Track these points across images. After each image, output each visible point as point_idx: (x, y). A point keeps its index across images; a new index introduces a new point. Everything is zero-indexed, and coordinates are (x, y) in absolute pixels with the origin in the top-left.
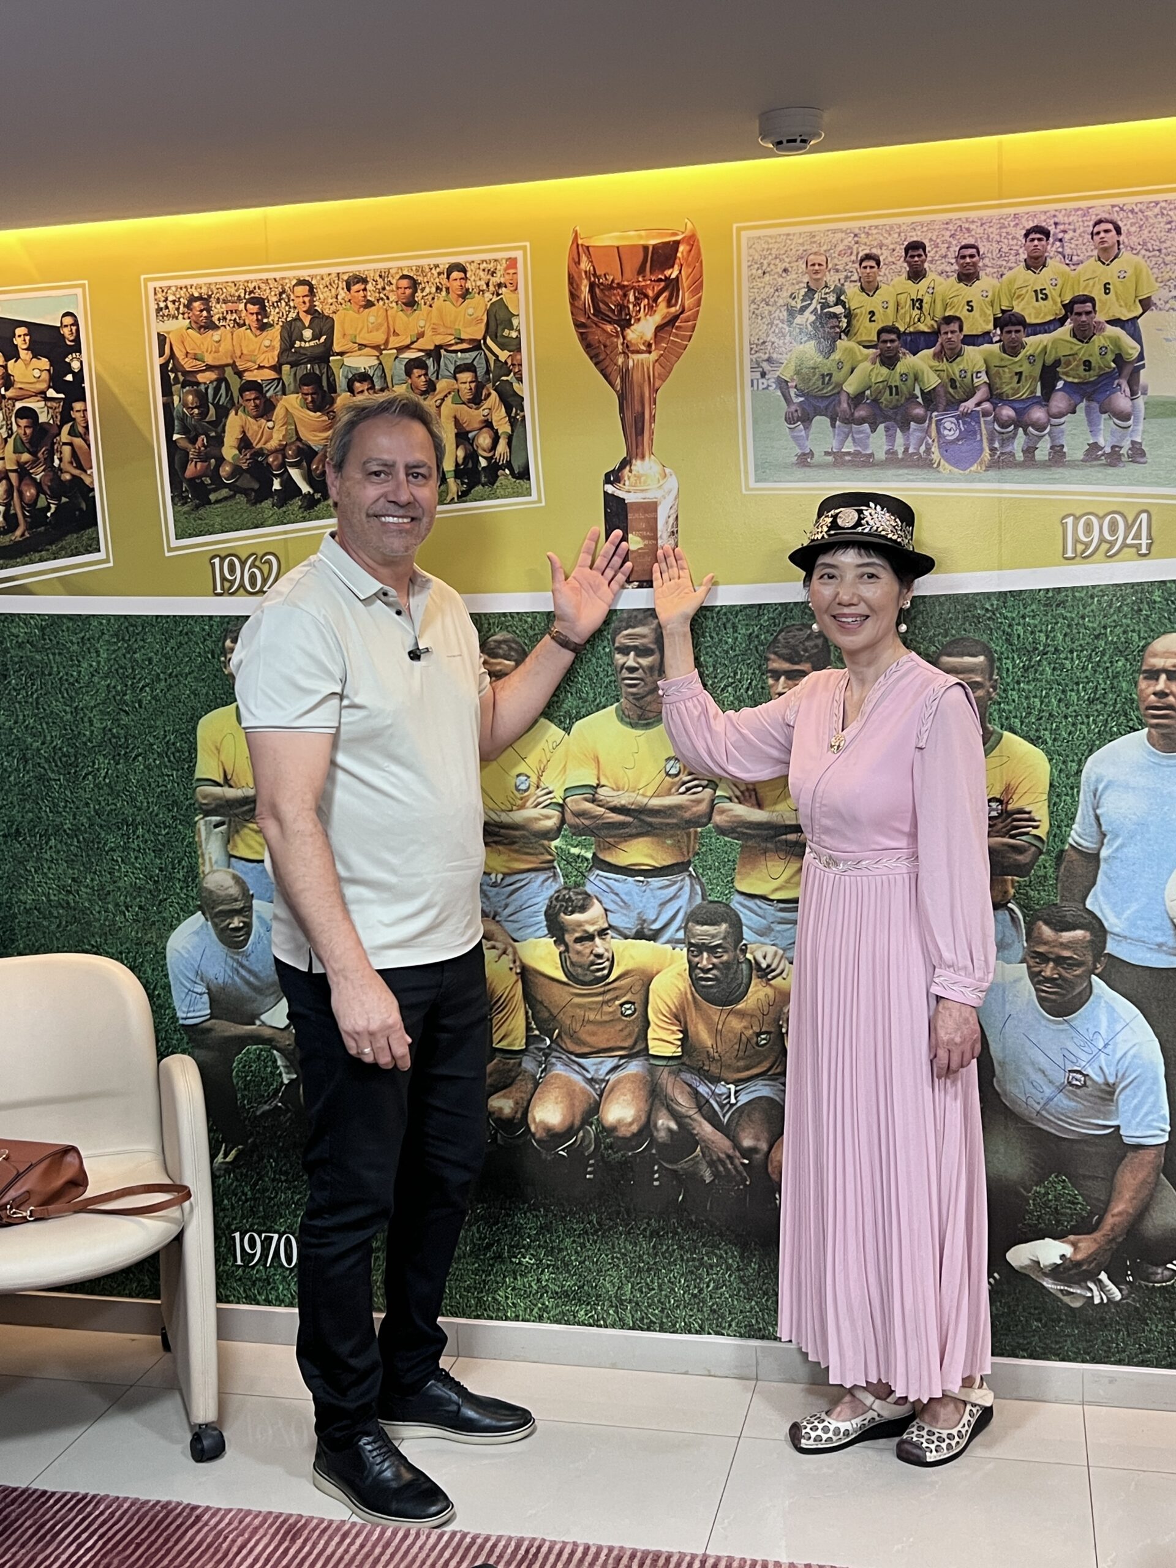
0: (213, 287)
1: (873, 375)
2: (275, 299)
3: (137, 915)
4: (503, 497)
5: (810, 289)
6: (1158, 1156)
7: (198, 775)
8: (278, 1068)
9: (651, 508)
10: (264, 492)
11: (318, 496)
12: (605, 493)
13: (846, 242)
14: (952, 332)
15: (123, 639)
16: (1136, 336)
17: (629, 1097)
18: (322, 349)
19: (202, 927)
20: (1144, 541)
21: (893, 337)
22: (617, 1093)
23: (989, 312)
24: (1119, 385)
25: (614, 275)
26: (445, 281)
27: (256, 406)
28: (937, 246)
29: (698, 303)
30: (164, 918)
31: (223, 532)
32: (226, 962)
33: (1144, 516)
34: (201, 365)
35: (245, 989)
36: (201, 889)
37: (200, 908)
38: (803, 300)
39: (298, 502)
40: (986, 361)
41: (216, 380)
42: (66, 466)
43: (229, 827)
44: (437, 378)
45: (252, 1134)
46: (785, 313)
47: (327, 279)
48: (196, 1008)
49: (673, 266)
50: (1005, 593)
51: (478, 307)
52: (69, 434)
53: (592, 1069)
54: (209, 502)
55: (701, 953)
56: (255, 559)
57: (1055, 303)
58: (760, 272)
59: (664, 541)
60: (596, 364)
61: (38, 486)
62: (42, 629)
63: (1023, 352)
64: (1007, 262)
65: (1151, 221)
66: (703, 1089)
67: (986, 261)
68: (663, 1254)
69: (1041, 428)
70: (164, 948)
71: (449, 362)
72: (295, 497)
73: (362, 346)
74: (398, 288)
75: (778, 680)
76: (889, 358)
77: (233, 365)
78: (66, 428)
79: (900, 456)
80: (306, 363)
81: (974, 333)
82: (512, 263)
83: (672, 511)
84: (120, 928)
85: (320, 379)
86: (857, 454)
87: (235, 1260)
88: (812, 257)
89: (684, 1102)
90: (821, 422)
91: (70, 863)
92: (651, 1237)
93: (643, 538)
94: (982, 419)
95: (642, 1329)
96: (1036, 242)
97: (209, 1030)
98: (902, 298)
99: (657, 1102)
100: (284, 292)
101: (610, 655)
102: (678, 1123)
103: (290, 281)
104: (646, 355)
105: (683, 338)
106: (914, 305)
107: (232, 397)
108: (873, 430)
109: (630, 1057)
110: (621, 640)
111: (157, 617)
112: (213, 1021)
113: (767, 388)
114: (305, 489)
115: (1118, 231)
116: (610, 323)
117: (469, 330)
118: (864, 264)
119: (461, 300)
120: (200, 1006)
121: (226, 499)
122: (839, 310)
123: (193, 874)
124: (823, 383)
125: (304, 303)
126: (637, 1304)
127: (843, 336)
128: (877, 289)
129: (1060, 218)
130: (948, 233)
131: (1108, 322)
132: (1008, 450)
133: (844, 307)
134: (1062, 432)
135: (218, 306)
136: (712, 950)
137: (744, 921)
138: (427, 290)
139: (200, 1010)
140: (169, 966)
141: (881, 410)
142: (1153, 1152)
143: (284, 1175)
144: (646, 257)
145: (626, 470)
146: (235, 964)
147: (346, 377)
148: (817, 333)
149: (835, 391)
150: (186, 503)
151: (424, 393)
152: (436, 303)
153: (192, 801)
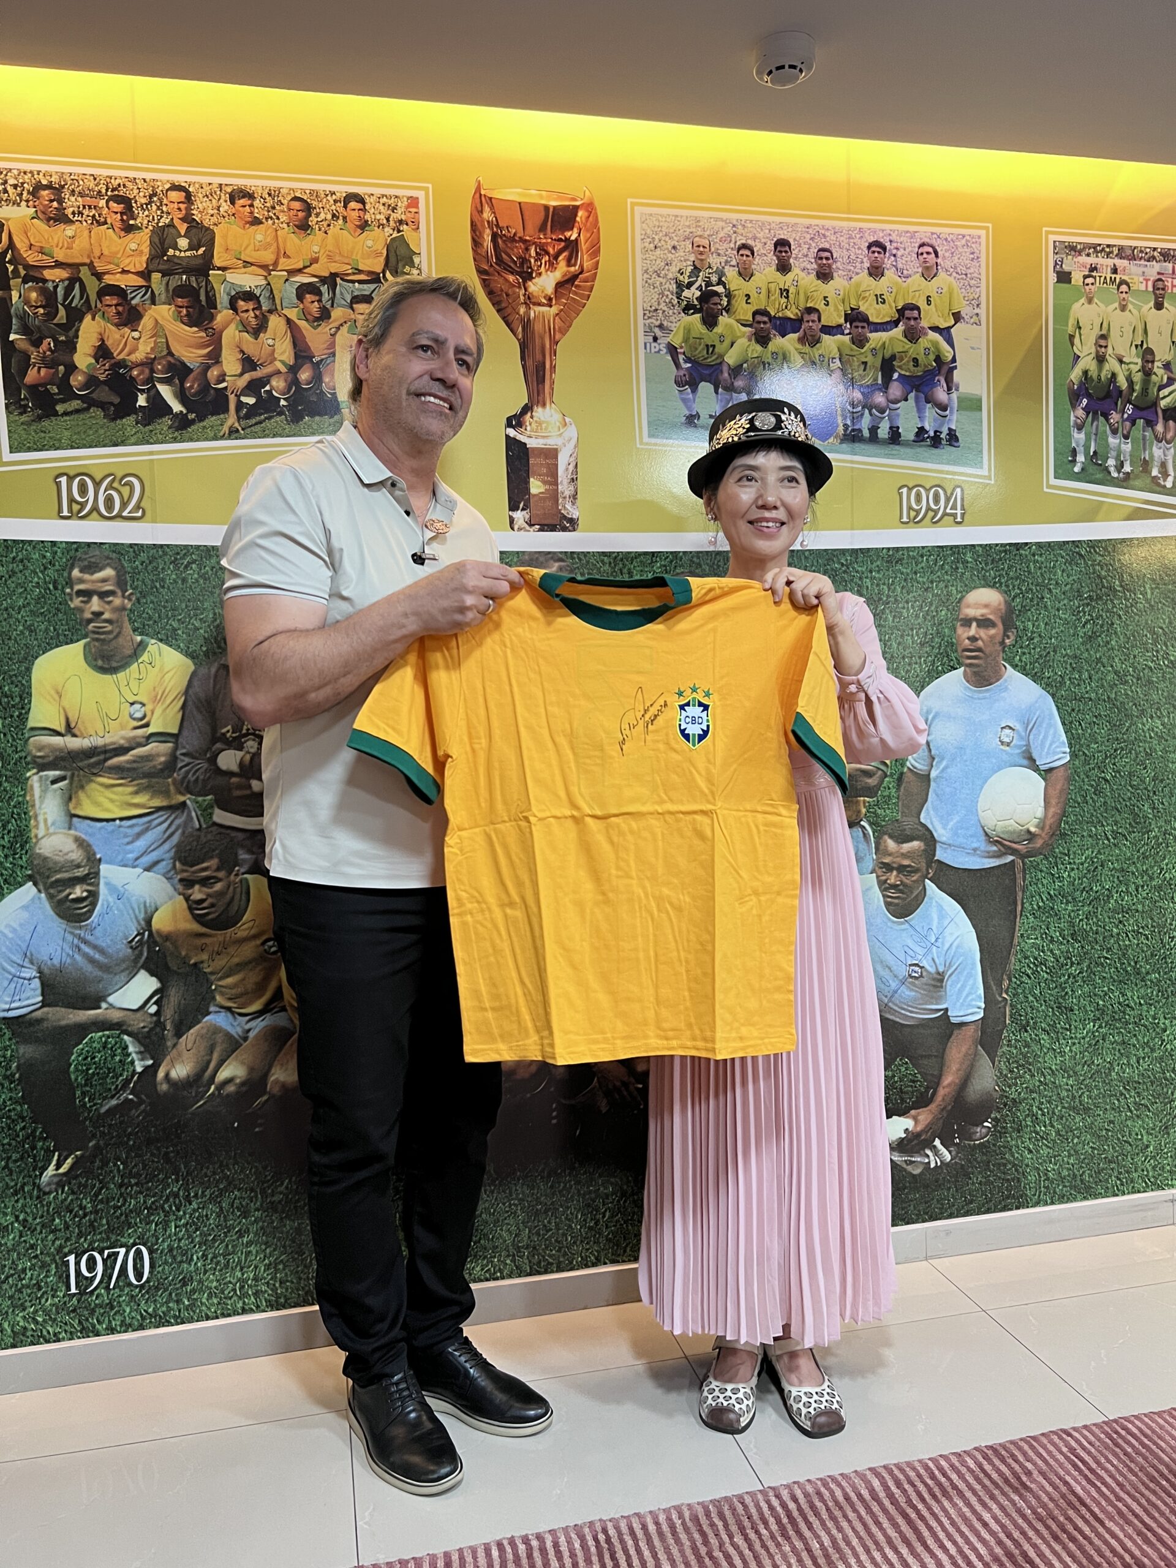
0: (67, 177)
1: (748, 351)
2: (144, 201)
5: (695, 267)
6: (976, 1031)
7: (31, 723)
8: (129, 1055)
9: (551, 454)
10: (126, 408)
11: (192, 416)
12: (507, 437)
13: (726, 230)
14: (813, 321)
16: (950, 342)
18: (201, 261)
19: (33, 900)
20: (959, 512)
21: (766, 319)
23: (841, 308)
24: (938, 381)
25: (516, 229)
26: (342, 210)
27: (118, 313)
28: (800, 246)
29: (596, 267)
31: (72, 448)
32: (64, 939)
33: (958, 490)
34: (50, 261)
35: (89, 968)
36: (33, 857)
37: (30, 878)
38: (690, 277)
39: (167, 421)
40: (839, 350)
41: (68, 279)
43: (71, 783)
44: (332, 306)
45: (94, 1136)
46: (674, 286)
47: (207, 189)
48: (23, 996)
49: (572, 229)
50: (857, 550)
51: (376, 241)
54: (56, 414)
56: (113, 481)
57: (891, 307)
58: (652, 246)
59: (564, 488)
60: (498, 311)
63: (868, 345)
65: (960, 250)
67: (839, 264)
68: (560, 1192)
69: (882, 411)
71: (345, 291)
72: (162, 416)
73: (247, 264)
74: (290, 209)
76: (763, 337)
77: (91, 266)
80: (183, 273)
81: (830, 324)
82: (413, 202)
83: (572, 459)
85: (197, 292)
87: (68, 1288)
88: (697, 239)
90: (705, 388)
92: (549, 1176)
93: (544, 482)
95: (539, 1273)
96: (876, 254)
97: (39, 1021)
98: (772, 286)
100: (154, 194)
103: (163, 184)
104: (547, 309)
105: (582, 296)
106: (782, 294)
107: (88, 300)
112: (45, 1009)
114: (177, 407)
115: (937, 256)
116: (512, 273)
117: (369, 262)
118: (741, 252)
119: (359, 231)
120: (29, 993)
121: (77, 411)
122: (720, 289)
123: (22, 839)
124: (707, 353)
125: (179, 209)
126: (534, 1248)
128: (752, 275)
129: (894, 237)
130: (808, 236)
131: (930, 328)
132: (857, 427)
133: (725, 287)
134: (898, 415)
135: (73, 199)
138: (322, 216)
139: (28, 998)
142: (973, 1027)
143: (134, 1177)
144: (547, 216)
145: (528, 416)
146: (76, 941)
147: (228, 294)
148: (701, 308)
149: (718, 361)
150: (25, 412)
151: (317, 319)
152: (332, 231)
153: (23, 754)
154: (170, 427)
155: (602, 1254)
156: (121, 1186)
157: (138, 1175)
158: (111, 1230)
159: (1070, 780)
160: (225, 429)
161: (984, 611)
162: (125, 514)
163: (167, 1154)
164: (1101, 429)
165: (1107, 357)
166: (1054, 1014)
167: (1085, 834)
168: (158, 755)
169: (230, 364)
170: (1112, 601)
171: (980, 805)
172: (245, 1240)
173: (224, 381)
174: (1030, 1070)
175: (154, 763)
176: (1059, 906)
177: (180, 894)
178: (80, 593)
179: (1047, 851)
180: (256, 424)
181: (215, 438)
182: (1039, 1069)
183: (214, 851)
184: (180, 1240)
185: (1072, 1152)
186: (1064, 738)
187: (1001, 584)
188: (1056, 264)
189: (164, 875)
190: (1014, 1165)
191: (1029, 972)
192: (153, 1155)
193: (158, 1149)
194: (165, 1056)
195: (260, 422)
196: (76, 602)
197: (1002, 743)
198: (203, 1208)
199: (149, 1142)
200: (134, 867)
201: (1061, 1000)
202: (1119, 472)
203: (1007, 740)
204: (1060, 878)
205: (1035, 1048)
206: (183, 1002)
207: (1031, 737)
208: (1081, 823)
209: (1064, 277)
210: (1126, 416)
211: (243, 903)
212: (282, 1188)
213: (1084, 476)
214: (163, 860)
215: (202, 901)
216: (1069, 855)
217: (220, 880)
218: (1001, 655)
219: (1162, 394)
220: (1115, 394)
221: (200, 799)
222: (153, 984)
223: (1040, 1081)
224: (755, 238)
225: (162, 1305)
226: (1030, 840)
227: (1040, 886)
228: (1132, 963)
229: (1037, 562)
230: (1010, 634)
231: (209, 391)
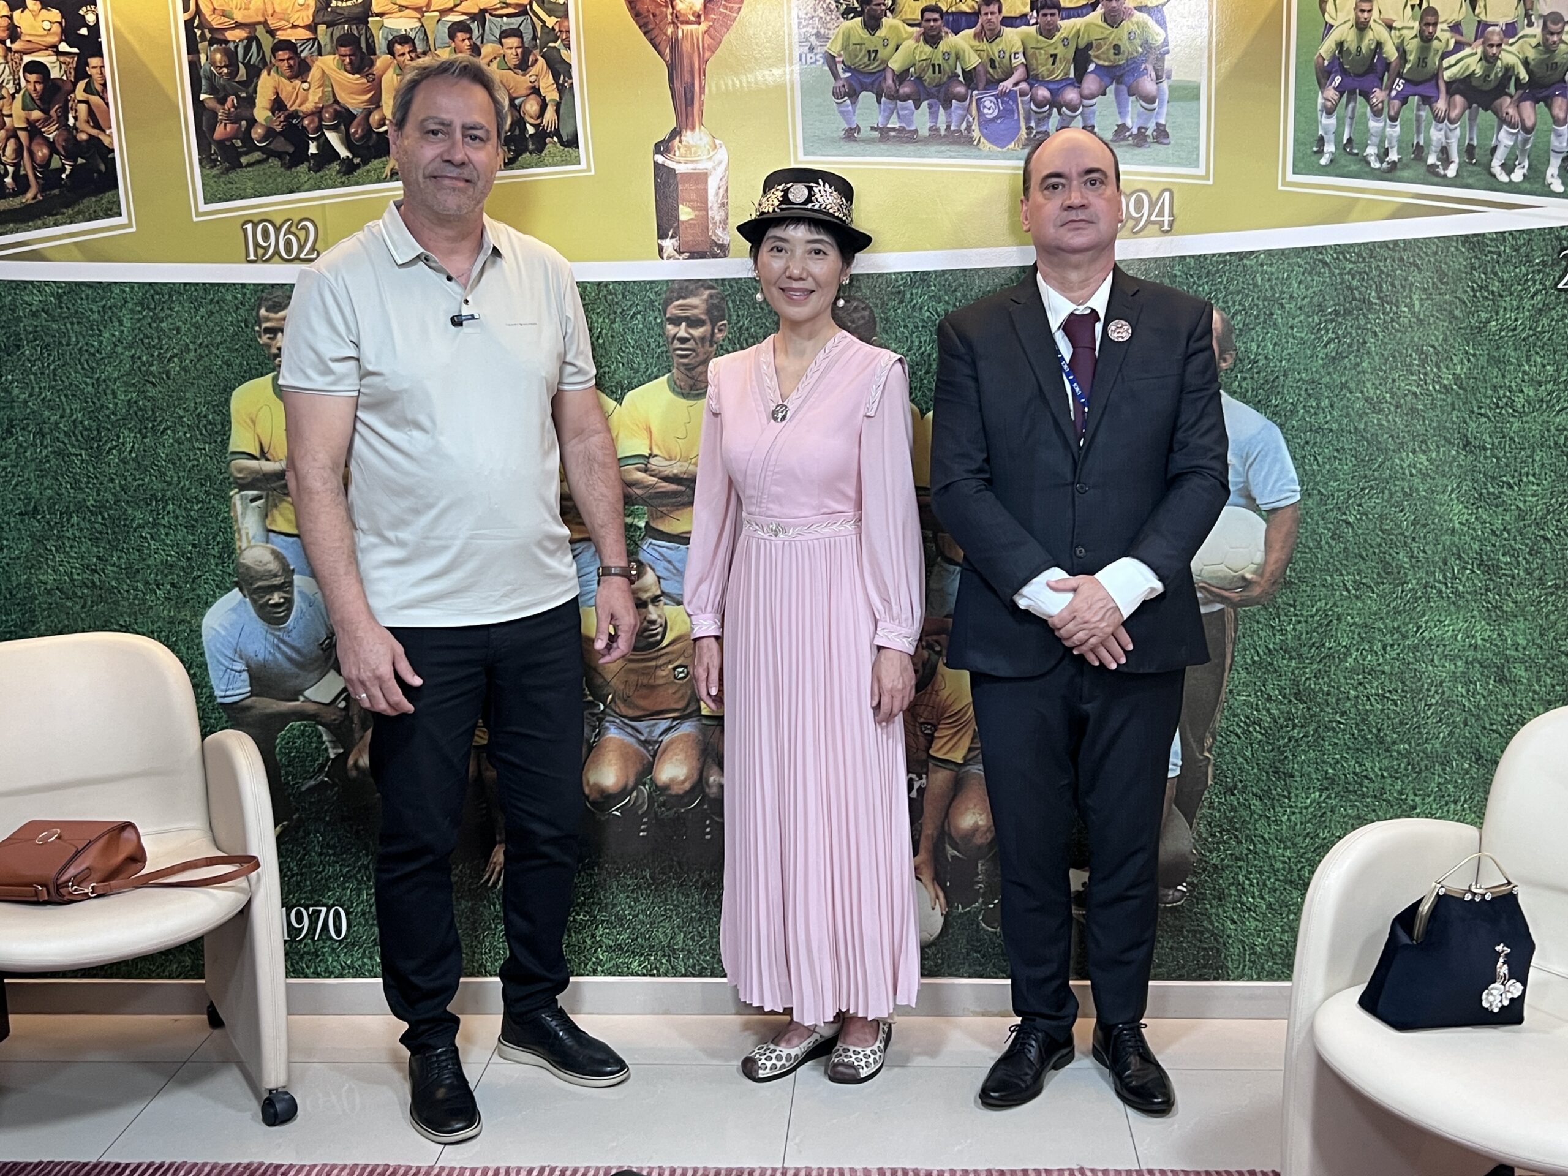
1: (918, 52)
3: (169, 592)
4: (551, 165)
7: (232, 448)
8: (323, 743)
9: (700, 178)
10: (299, 156)
11: (357, 161)
12: (655, 163)
14: (992, 13)
15: (148, 308)
16: (1162, 23)
17: (681, 757)
18: (361, 9)
19: (240, 603)
20: (1166, 219)
21: (937, 16)
22: (669, 754)
24: (1145, 69)
27: (290, 67)
30: (199, 596)
31: (256, 196)
32: (266, 639)
33: (1167, 195)
34: (230, 23)
35: (287, 665)
36: (240, 565)
37: (237, 584)
39: (336, 166)
40: (1023, 43)
41: (247, 38)
42: (82, 125)
43: (267, 502)
44: (482, 42)
45: (297, 810)
48: (235, 686)
52: (85, 91)
53: (645, 732)
54: (240, 166)
56: (291, 225)
59: (714, 213)
60: (645, 33)
61: (52, 146)
62: (59, 297)
63: (1058, 35)
69: (1074, 109)
70: (200, 626)
71: (494, 25)
72: (330, 162)
73: (402, 8)
76: (933, 37)
77: (265, 23)
78: (81, 85)
79: (943, 132)
80: (343, 23)
81: (1012, 15)
83: (723, 183)
84: (151, 607)
85: (358, 40)
86: (901, 130)
90: (867, 98)
91: (95, 541)
92: (703, 887)
93: (693, 208)
94: (1019, 99)
95: (694, 975)
97: (249, 708)
99: (709, 761)
101: (661, 326)
104: (695, 26)
105: (732, 10)
107: (264, 57)
108: (917, 107)
109: (683, 718)
110: (672, 311)
111: (185, 284)
112: (253, 698)
114: (344, 153)
120: (240, 684)
121: (258, 162)
123: (229, 550)
124: (869, 59)
126: (689, 951)
131: (1136, 8)
132: (1043, 129)
134: (1094, 113)
139: (239, 688)
140: (204, 644)
141: (924, 87)
143: (331, 849)
145: (676, 141)
146: (276, 641)
147: (386, 39)
148: (863, 10)
149: (881, 68)
150: (215, 166)
153: (226, 475)
154: (338, 172)
156: (321, 854)
157: (334, 847)
158: (313, 891)
159: (1299, 521)
160: (387, 171)
162: (302, 256)
163: (357, 832)
164: (1359, 111)
165: (1371, 23)
166: (1269, 779)
167: (1317, 583)
169: (390, 107)
170: (1365, 315)
174: (1236, 836)
176: (1280, 662)
178: (267, 330)
179: (1267, 601)
181: (378, 181)
182: (1247, 836)
185: (1287, 928)
186: (1293, 474)
190: (1213, 934)
191: (1239, 731)
192: (346, 831)
193: (350, 826)
194: (353, 746)
196: (264, 339)
199: (343, 819)
201: (1279, 765)
202: (1382, 162)
204: (1283, 632)
205: (1245, 814)
207: (1251, 473)
208: (1312, 571)
210: (1394, 93)
213: (1334, 169)
216: (1294, 606)
219: (1446, 63)
220: (1379, 68)
222: (341, 683)
223: (1248, 849)
225: (358, 959)
226: (1245, 588)
227: (1256, 638)
228: (1374, 731)
229: (1266, 273)
230: (1227, 356)
231: (371, 135)
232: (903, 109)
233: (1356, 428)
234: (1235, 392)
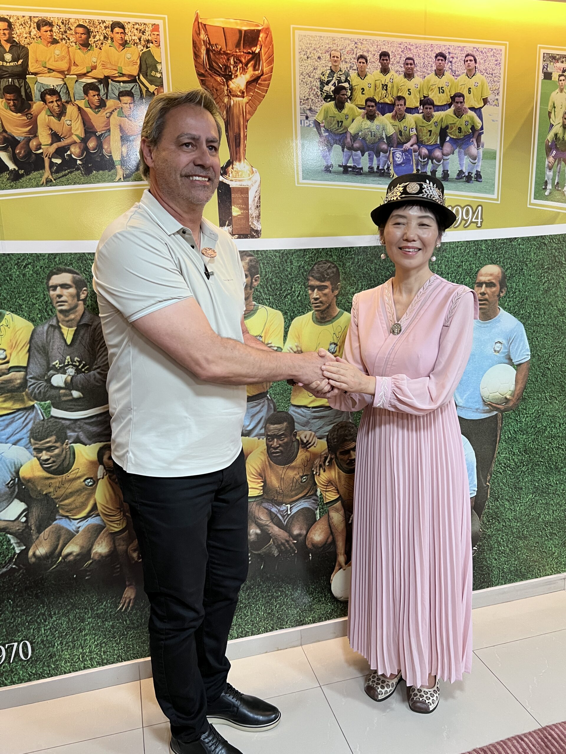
1: (363, 124)
5: (332, 71)
6: (472, 502)
9: (245, 191)
11: (21, 172)
13: (351, 46)
14: (401, 105)
16: (481, 117)
18: (21, 69)
20: (479, 220)
21: (373, 104)
23: (418, 96)
24: (472, 141)
25: (221, 46)
26: (110, 33)
28: (395, 56)
29: (271, 71)
33: (480, 208)
38: (328, 77)
39: (6, 175)
40: (416, 123)
44: (107, 98)
46: (319, 83)
47: (21, 20)
49: (256, 46)
51: (133, 54)
55: (273, 439)
57: (447, 95)
58: (306, 56)
59: (253, 212)
63: (432, 120)
64: (427, 70)
65: (490, 58)
66: (274, 510)
67: (418, 68)
68: (253, 597)
69: (439, 161)
71: (114, 88)
73: (50, 70)
74: (76, 33)
75: (313, 291)
76: (371, 116)
79: (375, 170)
80: (9, 77)
81: (411, 107)
82: (156, 28)
83: (257, 194)
85: (19, 90)
86: (354, 168)
88: (333, 52)
89: (264, 518)
93: (241, 209)
94: (413, 154)
96: (440, 61)
98: (378, 83)
99: (250, 520)
102: (261, 530)
104: (241, 99)
105: (263, 90)
106: (383, 88)
108: (363, 155)
113: (309, 126)
114: (12, 166)
115: (476, 62)
116: (219, 76)
117: (128, 68)
118: (360, 61)
119: (122, 48)
122: (346, 85)
124: (338, 126)
125: (4, 34)
127: (349, 101)
128: (366, 76)
129: (451, 50)
130: (400, 50)
131: (469, 108)
133: (349, 84)
134: (448, 163)
136: (279, 437)
137: (295, 420)
138: (97, 37)
141: (366, 144)
143: (19, 607)
144: (240, 37)
145: (230, 168)
147: (40, 91)
148: (335, 97)
149: (344, 131)
151: (98, 107)
152: (104, 47)
154: (8, 179)
155: (275, 625)
156: (12, 612)
157: (21, 606)
158: (8, 634)
159: (530, 369)
160: (44, 180)
161: (490, 278)
163: (37, 594)
166: (512, 491)
167: (535, 398)
168: (16, 379)
169: (44, 137)
170: (560, 269)
171: (481, 386)
172: (83, 633)
173: (40, 148)
174: (498, 520)
175: (14, 384)
176: (519, 437)
177: (34, 457)
179: (515, 409)
180: (63, 176)
181: (37, 186)
182: (503, 519)
183: (53, 432)
184: (47, 636)
185: (517, 558)
186: (528, 347)
187: (500, 262)
188: (544, 67)
189: (25, 447)
190: (487, 567)
191: (501, 471)
192: (29, 595)
193: (32, 592)
194: (32, 544)
195: (65, 175)
197: (495, 351)
198: (59, 620)
199: (26, 589)
200: (6, 443)
201: (517, 485)
203: (498, 349)
204: (521, 422)
205: (502, 509)
206: (41, 515)
207: (511, 347)
208: (534, 392)
209: (548, 76)
211: (71, 459)
212: (103, 606)
214: (23, 438)
215: (48, 460)
216: (526, 410)
217: (57, 448)
218: (498, 302)
221: (43, 403)
222: (22, 506)
223: (503, 525)
224: (368, 51)
225: (40, 669)
226: (506, 403)
227: (510, 426)
228: (554, 463)
229: (521, 248)
230: (503, 290)
231: (31, 155)
232: (356, 155)
233: (553, 324)
234: (506, 308)
